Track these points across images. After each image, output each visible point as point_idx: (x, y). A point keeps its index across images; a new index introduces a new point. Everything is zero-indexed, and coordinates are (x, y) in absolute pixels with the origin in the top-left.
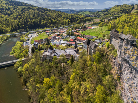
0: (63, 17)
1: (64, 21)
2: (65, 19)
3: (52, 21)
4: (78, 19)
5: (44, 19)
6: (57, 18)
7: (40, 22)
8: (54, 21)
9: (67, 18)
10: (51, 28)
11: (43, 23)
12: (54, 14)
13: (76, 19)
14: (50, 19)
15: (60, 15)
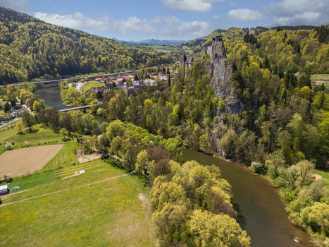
0: (118, 52)
1: (122, 61)
2: (123, 56)
3: (100, 59)
4: (147, 58)
5: (83, 54)
6: (107, 54)
7: (78, 60)
8: (103, 59)
9: (126, 55)
10: (101, 73)
11: (85, 64)
12: (99, 43)
13: (143, 57)
14: (96, 56)
15: (110, 46)
